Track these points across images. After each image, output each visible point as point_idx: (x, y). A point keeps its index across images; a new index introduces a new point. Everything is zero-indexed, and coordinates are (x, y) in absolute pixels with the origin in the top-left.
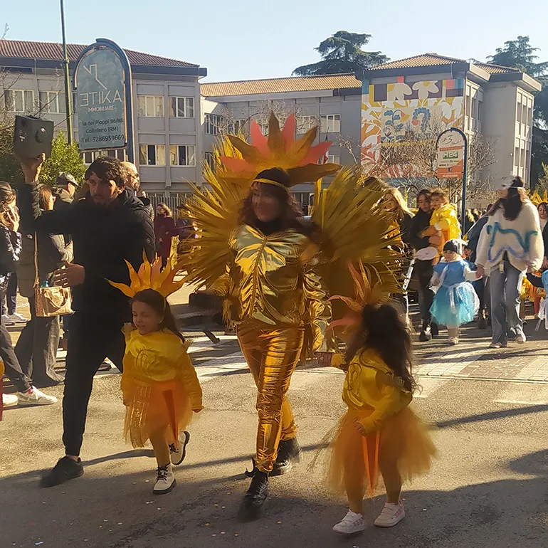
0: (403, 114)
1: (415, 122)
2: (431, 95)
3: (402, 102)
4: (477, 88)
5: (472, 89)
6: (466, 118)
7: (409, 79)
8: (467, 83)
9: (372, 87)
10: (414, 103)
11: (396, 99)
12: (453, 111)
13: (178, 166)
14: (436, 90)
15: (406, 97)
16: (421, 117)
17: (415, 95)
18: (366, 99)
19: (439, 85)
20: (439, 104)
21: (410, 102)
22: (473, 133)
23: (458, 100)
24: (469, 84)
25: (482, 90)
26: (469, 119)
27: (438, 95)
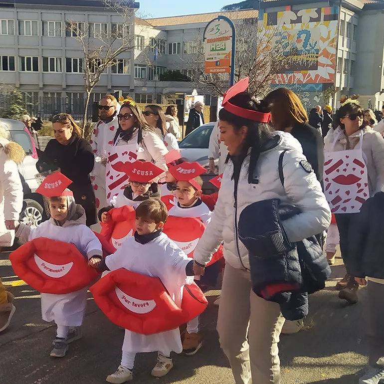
0: (289, 35)
1: (299, 41)
2: (312, 20)
3: (288, 26)
4: (352, 15)
5: (347, 15)
6: (340, 38)
7: (295, 8)
8: (341, 10)
9: (265, 15)
10: (298, 27)
11: (284, 23)
12: (329, 32)
13: (117, 73)
14: (316, 16)
15: (292, 22)
16: (303, 37)
17: (299, 20)
18: (262, 24)
19: (319, 12)
20: (319, 26)
21: (295, 25)
22: (347, 50)
23: (333, 23)
24: (344, 11)
25: (356, 16)
26: (343, 38)
27: (318, 20)
